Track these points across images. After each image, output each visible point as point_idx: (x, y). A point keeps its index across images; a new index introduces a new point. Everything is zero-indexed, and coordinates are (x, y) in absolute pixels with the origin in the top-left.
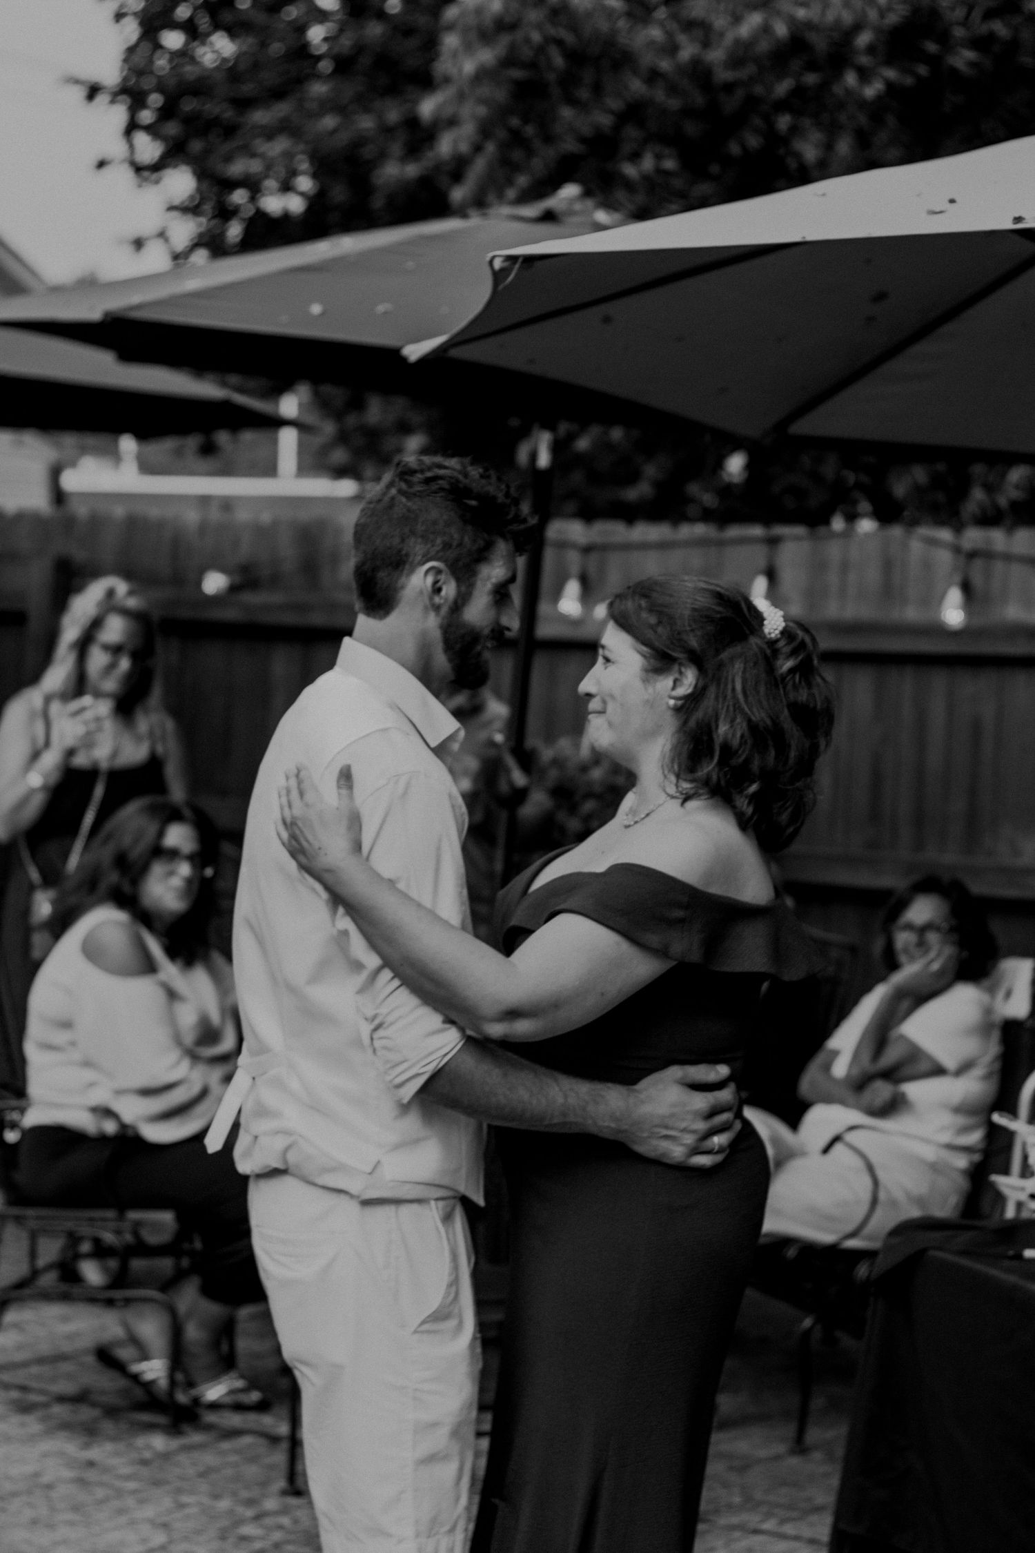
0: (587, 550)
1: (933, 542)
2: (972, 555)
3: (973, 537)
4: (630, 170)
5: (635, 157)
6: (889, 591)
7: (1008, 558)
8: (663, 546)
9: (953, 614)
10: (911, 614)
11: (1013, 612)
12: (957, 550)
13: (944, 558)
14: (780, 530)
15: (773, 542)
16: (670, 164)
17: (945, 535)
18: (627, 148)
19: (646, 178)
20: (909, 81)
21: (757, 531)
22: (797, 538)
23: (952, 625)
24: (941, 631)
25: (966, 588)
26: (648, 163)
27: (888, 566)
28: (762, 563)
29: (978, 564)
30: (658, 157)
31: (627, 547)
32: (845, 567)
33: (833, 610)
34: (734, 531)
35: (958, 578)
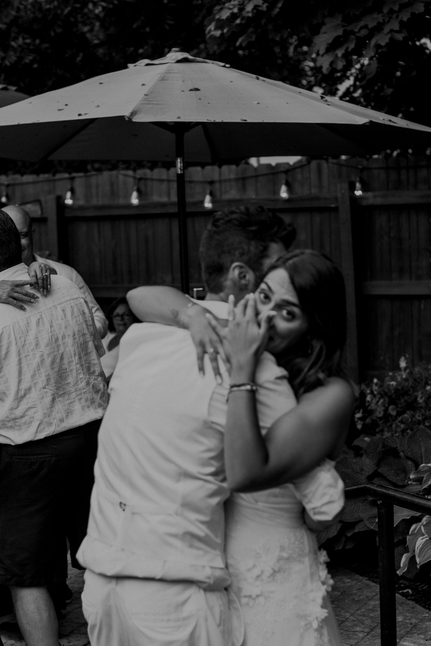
0: (8, 186)
1: (127, 176)
2: (140, 179)
3: (140, 173)
4: (13, 44)
5: (15, 39)
6: (113, 194)
7: (152, 180)
8: (34, 183)
9: (135, 201)
10: (122, 201)
11: (156, 198)
12: (135, 178)
13: (131, 180)
14: (75, 175)
15: (72, 179)
16: (28, 41)
17: (130, 173)
18: (13, 35)
19: (19, 46)
20: (111, 6)
21: (66, 175)
22: (80, 177)
23: (134, 204)
24: (131, 206)
25: (139, 191)
26: (20, 41)
27: (112, 185)
28: (69, 187)
29: (142, 182)
30: (24, 39)
31: (22, 184)
32: (97, 186)
33: (95, 202)
34: (58, 176)
35: (135, 188)
